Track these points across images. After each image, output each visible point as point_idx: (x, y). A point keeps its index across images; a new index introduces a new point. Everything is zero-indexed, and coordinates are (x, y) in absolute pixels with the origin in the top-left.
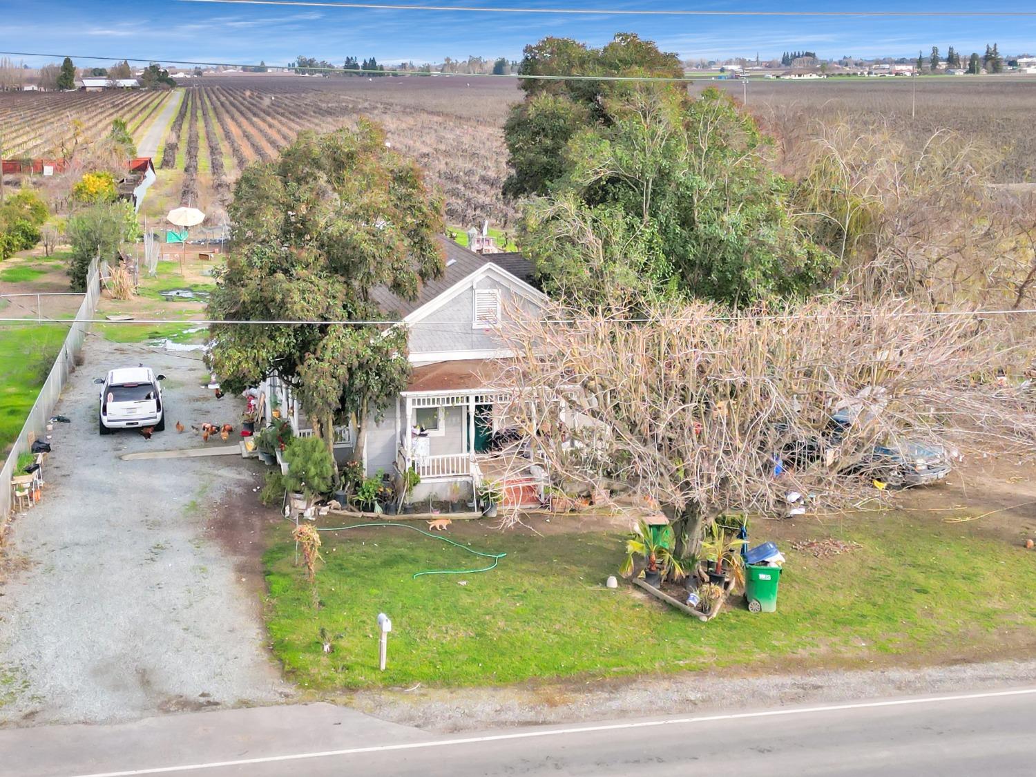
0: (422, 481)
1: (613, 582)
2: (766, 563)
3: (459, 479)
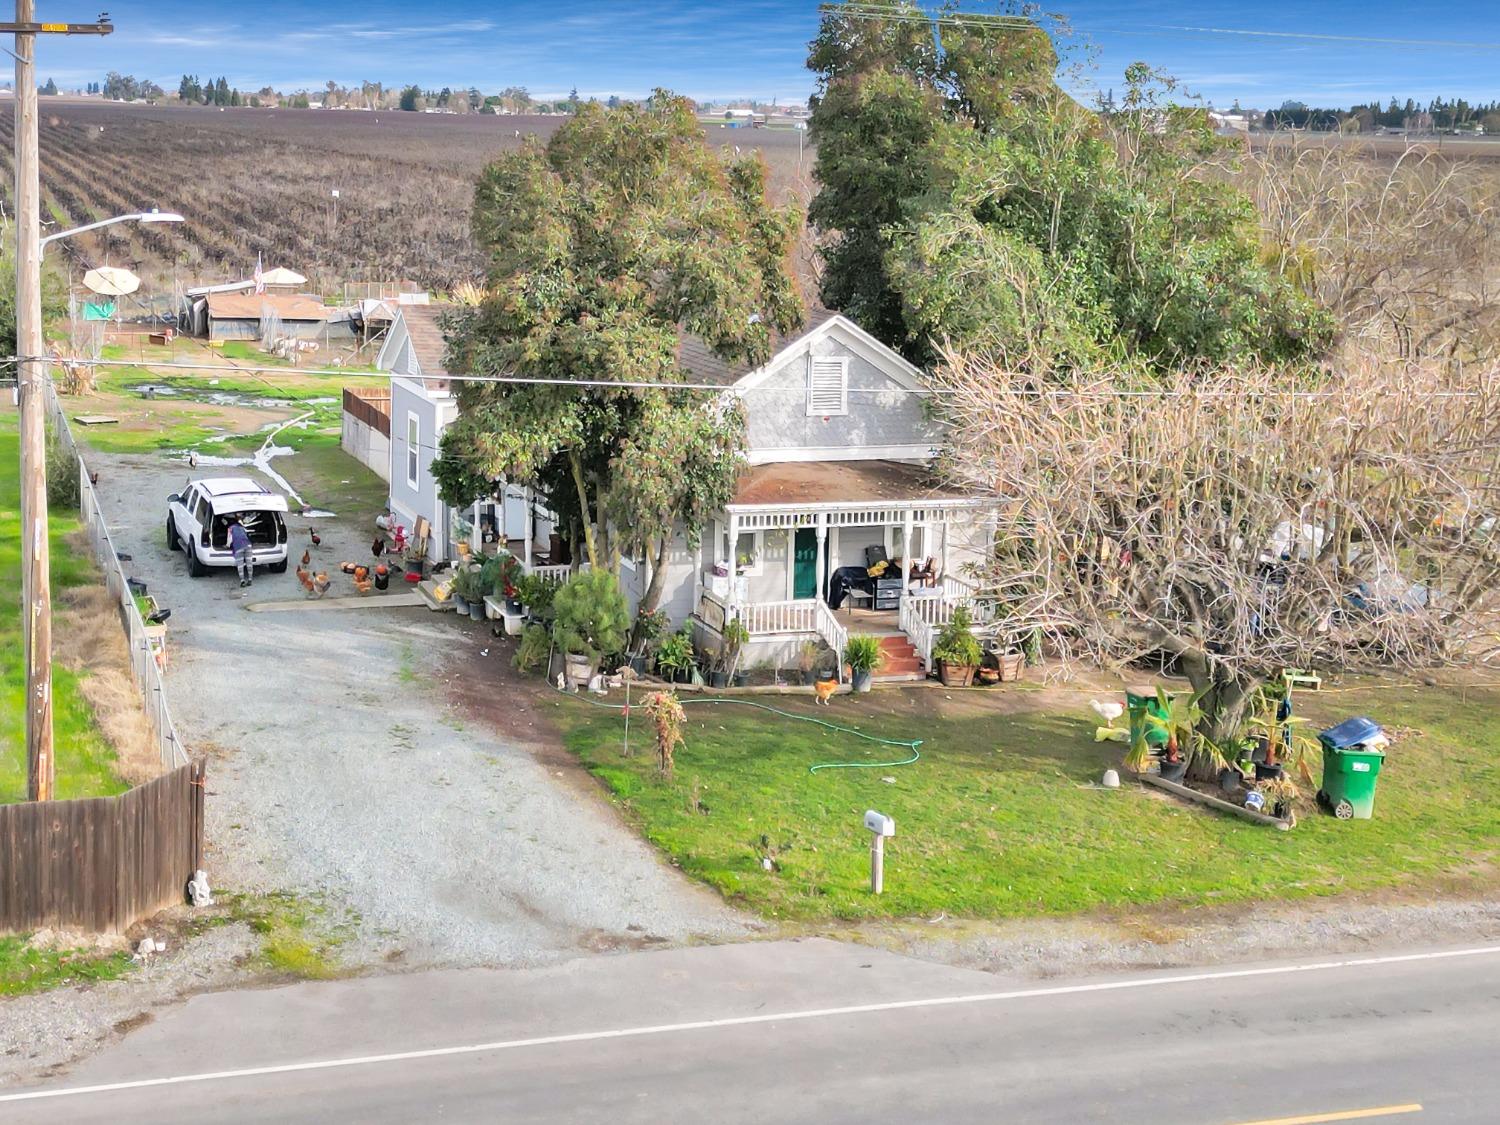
0: (751, 640)
1: (1113, 778)
2: (1361, 747)
3: (802, 638)
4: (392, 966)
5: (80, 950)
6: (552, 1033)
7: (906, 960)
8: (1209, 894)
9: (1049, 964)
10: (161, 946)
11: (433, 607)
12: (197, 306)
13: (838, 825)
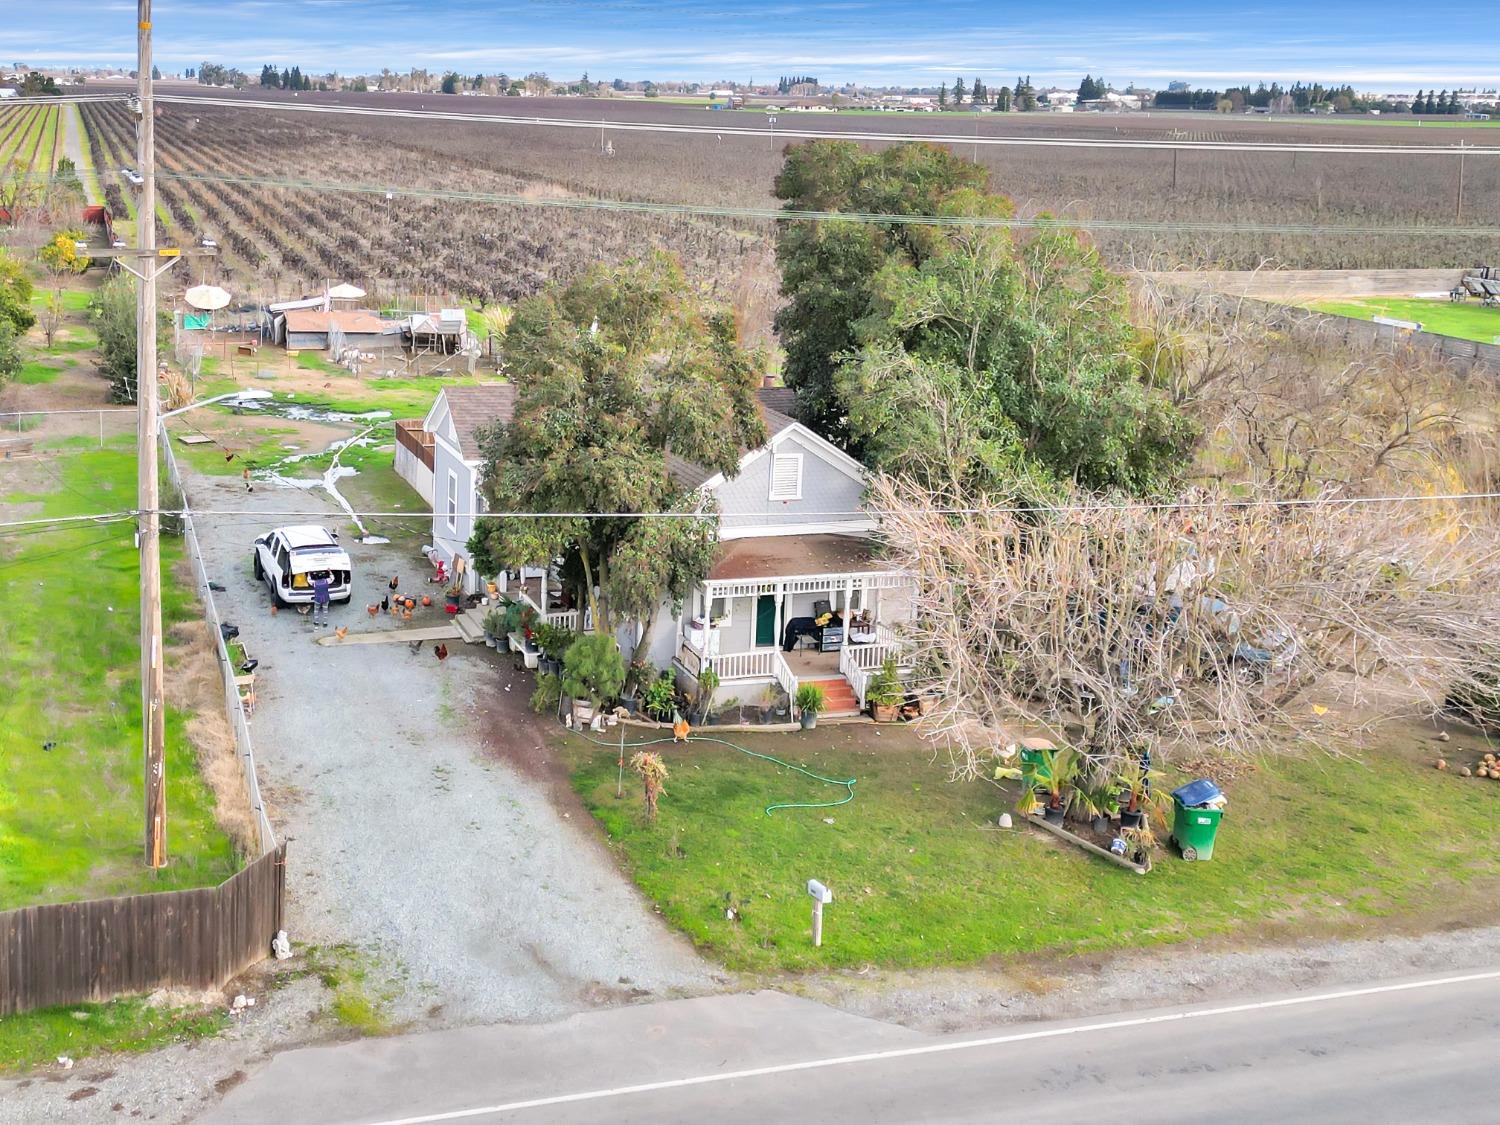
1: (1006, 820)
2: (1205, 805)
3: (762, 681)
4: (432, 1022)
5: (188, 1007)
6: (557, 1093)
7: (839, 1013)
8: (1080, 942)
9: (953, 1018)
10: (251, 1002)
11: (468, 640)
12: (278, 321)
13: (788, 869)
